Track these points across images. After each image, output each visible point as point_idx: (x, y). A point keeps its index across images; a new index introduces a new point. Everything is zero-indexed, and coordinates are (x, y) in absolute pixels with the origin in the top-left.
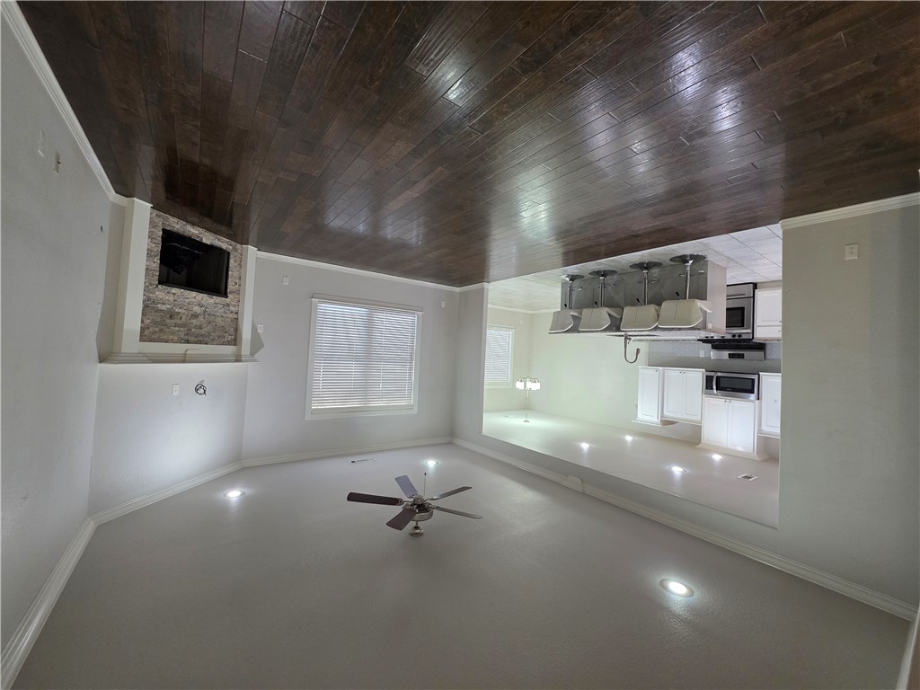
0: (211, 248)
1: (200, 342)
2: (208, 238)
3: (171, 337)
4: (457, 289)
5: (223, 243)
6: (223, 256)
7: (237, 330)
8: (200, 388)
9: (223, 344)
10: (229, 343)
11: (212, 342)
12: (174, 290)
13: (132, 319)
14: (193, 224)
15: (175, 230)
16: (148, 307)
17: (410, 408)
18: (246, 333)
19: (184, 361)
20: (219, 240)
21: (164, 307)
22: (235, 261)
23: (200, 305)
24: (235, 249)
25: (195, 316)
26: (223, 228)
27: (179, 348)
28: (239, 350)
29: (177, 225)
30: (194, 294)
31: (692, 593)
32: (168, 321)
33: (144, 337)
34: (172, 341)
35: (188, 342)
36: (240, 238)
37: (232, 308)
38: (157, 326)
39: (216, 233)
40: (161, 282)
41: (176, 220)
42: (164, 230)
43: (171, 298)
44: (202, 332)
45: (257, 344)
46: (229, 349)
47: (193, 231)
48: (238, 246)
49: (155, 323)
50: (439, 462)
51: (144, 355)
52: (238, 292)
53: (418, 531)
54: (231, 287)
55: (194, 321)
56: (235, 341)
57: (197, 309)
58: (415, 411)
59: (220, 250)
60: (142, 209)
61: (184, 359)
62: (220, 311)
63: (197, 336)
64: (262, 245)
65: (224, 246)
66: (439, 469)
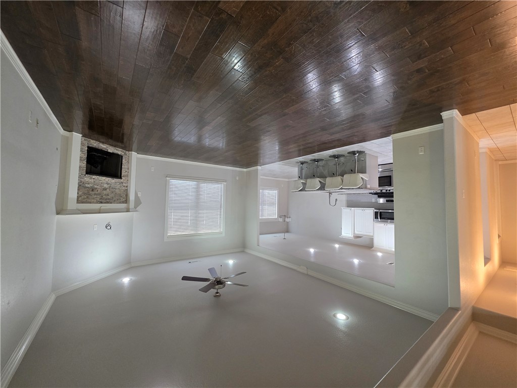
0: (113, 154)
1: (108, 203)
2: (111, 150)
3: (93, 201)
4: (245, 170)
5: (119, 151)
6: (119, 158)
7: (127, 195)
8: (108, 226)
9: (120, 203)
10: (123, 202)
11: (114, 202)
12: (94, 177)
13: (73, 192)
14: (103, 143)
15: (94, 146)
16: (81, 186)
17: (221, 233)
18: (132, 197)
19: (99, 213)
20: (117, 150)
21: (89, 186)
22: (125, 160)
23: (107, 184)
24: (125, 154)
25: (105, 189)
26: (120, 144)
27: (97, 206)
28: (129, 206)
29: (95, 144)
30: (104, 178)
31: (348, 318)
32: (91, 192)
33: (78, 201)
34: (93, 203)
35: (101, 203)
36: (128, 148)
37: (124, 184)
38: (86, 195)
39: (115, 146)
40: (87, 173)
41: (94, 141)
42: (88, 147)
43: (93, 181)
44: (109, 197)
45: (138, 202)
46: (123, 206)
47: (103, 146)
48: (127, 152)
49: (84, 194)
50: (235, 261)
51: (79, 210)
52: (127, 176)
53: (217, 294)
54: (123, 174)
55: (105, 192)
56: (126, 201)
57: (106, 186)
58: (224, 235)
59: (118, 155)
60: (77, 138)
61: (99, 212)
62: (118, 186)
63: (106, 199)
64: (139, 151)
65: (119, 153)
66: (235, 265)
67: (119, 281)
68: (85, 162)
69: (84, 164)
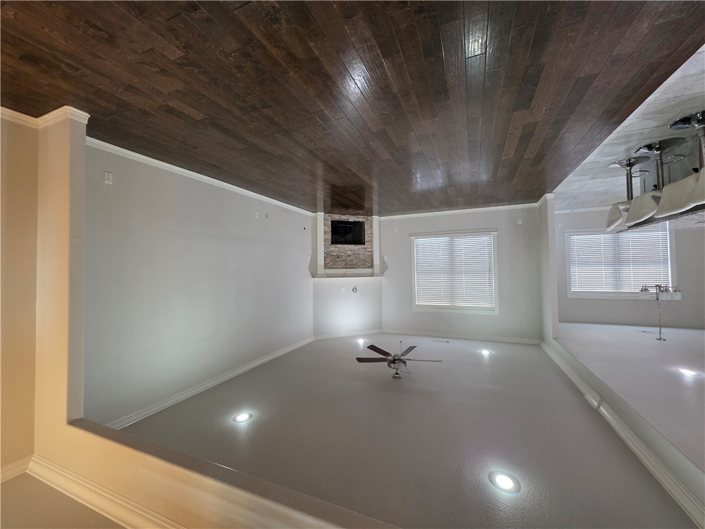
0: (354, 223)
1: (353, 268)
2: (352, 219)
3: (338, 266)
4: (536, 205)
5: (360, 219)
6: (359, 226)
7: (372, 260)
8: (355, 289)
9: (365, 268)
10: (368, 267)
11: (359, 267)
12: (339, 246)
13: (321, 261)
14: (344, 214)
15: (337, 220)
16: (327, 255)
17: (492, 309)
18: (376, 261)
20: (358, 218)
21: (334, 254)
22: (368, 226)
23: (351, 250)
24: (367, 220)
25: (349, 256)
26: (360, 212)
27: (342, 271)
28: (373, 270)
29: (337, 217)
30: (347, 246)
32: (337, 259)
33: (326, 266)
34: (339, 268)
35: (346, 268)
36: (369, 213)
37: (368, 250)
38: (332, 262)
39: (356, 215)
40: (332, 243)
41: (337, 215)
42: (332, 221)
43: (337, 249)
44: (354, 263)
45: (384, 267)
46: (368, 270)
47: (344, 218)
48: (369, 218)
49: (332, 261)
51: (326, 274)
52: (371, 241)
53: (397, 376)
54: (367, 239)
55: (349, 258)
56: (372, 266)
57: (350, 253)
58: (497, 312)
59: (359, 222)
60: (320, 216)
61: (344, 276)
62: (362, 252)
63: (351, 265)
64: (380, 214)
65: (361, 220)
66: (492, 358)
67: (356, 341)
68: (330, 234)
69: (329, 236)
